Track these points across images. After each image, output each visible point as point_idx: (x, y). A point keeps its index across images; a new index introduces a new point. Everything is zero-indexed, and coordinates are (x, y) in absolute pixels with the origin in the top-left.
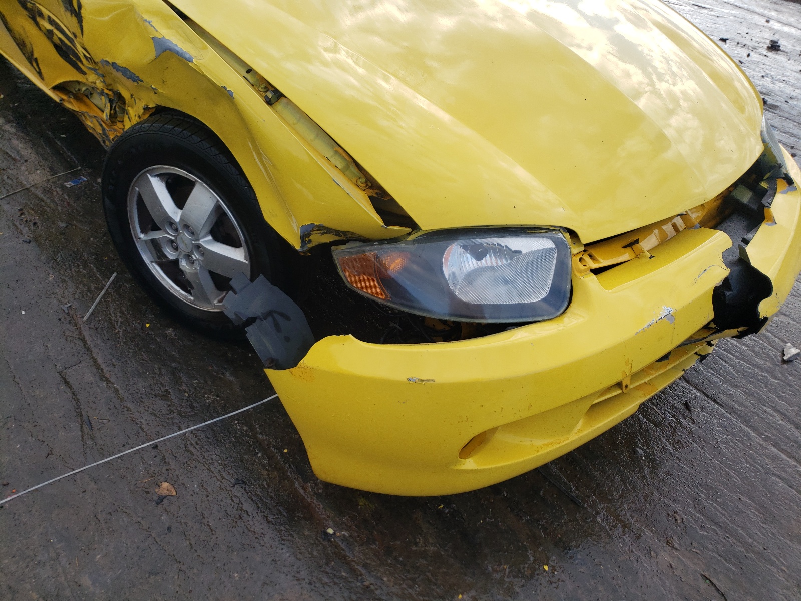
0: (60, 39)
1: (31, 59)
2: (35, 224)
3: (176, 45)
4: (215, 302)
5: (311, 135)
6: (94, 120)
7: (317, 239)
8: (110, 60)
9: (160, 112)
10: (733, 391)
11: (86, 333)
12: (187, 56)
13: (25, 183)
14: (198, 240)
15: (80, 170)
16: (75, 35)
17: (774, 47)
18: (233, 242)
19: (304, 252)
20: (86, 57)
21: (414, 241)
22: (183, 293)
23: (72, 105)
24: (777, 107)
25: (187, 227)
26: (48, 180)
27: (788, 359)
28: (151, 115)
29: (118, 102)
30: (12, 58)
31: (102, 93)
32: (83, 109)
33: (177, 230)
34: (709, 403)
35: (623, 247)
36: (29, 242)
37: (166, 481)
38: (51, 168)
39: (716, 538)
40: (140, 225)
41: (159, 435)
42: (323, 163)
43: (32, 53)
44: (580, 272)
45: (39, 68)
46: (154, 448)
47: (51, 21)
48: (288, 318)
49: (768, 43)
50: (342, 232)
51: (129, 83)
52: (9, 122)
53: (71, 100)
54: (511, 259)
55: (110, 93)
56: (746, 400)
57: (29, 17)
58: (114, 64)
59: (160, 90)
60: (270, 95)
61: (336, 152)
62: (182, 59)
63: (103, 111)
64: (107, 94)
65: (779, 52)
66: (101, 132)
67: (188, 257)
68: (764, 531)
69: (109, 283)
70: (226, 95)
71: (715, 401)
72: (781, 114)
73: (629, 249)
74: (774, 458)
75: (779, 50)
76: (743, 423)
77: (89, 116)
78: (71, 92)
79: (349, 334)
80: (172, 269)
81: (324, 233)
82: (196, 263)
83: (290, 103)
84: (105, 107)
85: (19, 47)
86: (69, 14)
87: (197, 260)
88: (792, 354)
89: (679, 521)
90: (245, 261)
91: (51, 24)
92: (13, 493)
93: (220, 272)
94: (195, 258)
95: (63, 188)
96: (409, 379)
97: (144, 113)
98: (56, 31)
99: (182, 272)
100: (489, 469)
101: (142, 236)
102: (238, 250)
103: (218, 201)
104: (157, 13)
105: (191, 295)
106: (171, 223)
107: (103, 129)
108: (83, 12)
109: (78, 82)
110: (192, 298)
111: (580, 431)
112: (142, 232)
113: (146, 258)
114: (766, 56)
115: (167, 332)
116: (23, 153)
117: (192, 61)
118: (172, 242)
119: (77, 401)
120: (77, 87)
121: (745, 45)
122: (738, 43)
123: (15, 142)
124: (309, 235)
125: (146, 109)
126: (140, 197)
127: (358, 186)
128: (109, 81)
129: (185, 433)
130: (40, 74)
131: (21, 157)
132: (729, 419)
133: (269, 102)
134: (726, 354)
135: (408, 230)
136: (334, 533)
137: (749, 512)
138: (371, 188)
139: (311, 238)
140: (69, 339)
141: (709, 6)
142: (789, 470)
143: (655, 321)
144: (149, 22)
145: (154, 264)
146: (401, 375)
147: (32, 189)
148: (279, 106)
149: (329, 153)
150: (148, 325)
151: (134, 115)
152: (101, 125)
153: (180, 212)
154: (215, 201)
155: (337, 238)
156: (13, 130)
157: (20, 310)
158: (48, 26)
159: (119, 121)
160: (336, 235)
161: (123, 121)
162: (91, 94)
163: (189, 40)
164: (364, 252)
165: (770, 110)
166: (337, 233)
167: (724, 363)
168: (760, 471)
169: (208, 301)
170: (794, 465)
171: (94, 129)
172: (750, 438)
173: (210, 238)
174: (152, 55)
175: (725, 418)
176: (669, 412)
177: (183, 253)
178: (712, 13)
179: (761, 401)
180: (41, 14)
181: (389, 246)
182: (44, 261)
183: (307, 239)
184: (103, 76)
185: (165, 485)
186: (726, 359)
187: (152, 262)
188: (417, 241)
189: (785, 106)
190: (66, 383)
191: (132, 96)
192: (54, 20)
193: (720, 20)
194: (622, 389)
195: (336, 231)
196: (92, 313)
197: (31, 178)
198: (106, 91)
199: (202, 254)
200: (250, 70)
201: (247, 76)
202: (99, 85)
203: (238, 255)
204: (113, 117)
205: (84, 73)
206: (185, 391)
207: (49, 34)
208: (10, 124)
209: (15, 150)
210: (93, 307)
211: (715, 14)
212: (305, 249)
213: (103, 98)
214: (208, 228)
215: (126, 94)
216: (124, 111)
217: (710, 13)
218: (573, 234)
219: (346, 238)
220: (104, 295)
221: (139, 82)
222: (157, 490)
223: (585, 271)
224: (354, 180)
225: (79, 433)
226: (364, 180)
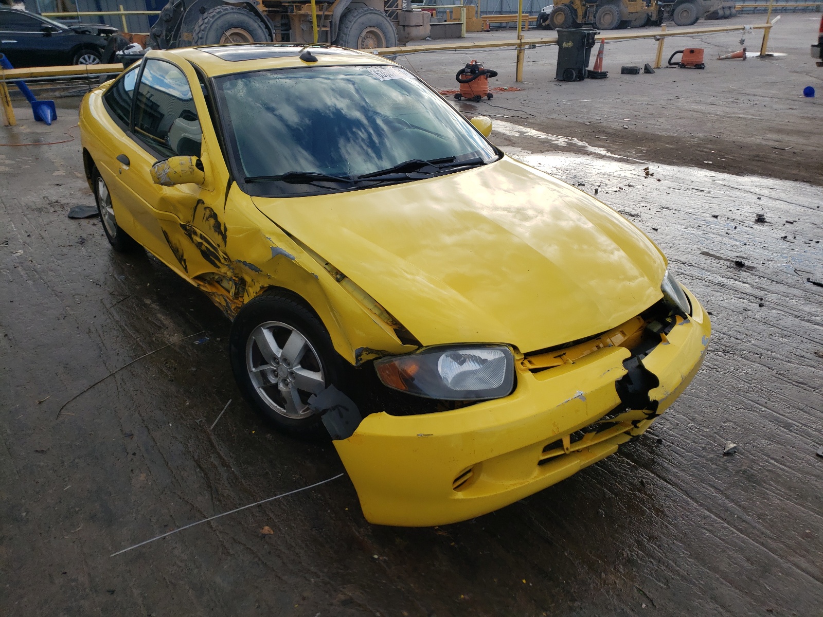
0: (207, 248)
1: (181, 259)
2: (175, 369)
3: (285, 251)
4: (301, 412)
5: (361, 297)
6: (221, 297)
7: (366, 357)
8: (242, 260)
9: (271, 288)
10: (680, 474)
11: (213, 437)
12: (291, 257)
13: (167, 342)
14: (292, 368)
15: (204, 332)
16: (219, 246)
17: (760, 220)
18: (315, 369)
19: (358, 367)
20: (225, 258)
21: (420, 353)
22: (279, 408)
23: (206, 288)
24: (754, 268)
25: (285, 360)
26: (183, 340)
27: (727, 451)
28: (264, 292)
29: (241, 284)
30: (163, 259)
31: (231, 279)
32: (214, 290)
33: (278, 363)
34: (661, 482)
35: (554, 357)
36: (172, 381)
37: (267, 525)
38: (184, 332)
39: (652, 566)
40: (253, 362)
41: (262, 499)
42: (368, 312)
43: (182, 256)
44: (522, 370)
45: (186, 266)
46: (258, 506)
47: (202, 237)
48: (347, 410)
49: (755, 218)
50: (379, 351)
51: (253, 273)
52: (154, 302)
53: (206, 285)
54: (482, 365)
55: (236, 279)
56: (689, 479)
57: (186, 234)
58: (245, 263)
59: (273, 276)
60: (339, 277)
61: (376, 306)
62: (288, 259)
63: (229, 292)
64: (234, 280)
65: (765, 224)
66: (225, 305)
67: (284, 381)
68: (689, 563)
69: (226, 406)
70: (314, 278)
71: (665, 480)
72: (756, 273)
73: (559, 359)
74: (705, 517)
75: (765, 222)
76: (685, 495)
77: (218, 295)
78: (206, 280)
79: (382, 411)
80: (273, 391)
81: (369, 353)
82: (290, 384)
83: (350, 281)
84: (231, 288)
85: (174, 253)
86: (217, 234)
87: (291, 382)
88: (730, 448)
89: (625, 556)
90: (322, 381)
91: (202, 239)
92: (171, 531)
93: (305, 389)
94: (289, 381)
95: (193, 345)
96: (418, 435)
97: (260, 291)
98: (204, 243)
99: (279, 392)
100: (474, 499)
101: (254, 370)
102: (317, 373)
103: (306, 341)
104: (273, 234)
105: (285, 409)
106: (275, 358)
107: (227, 303)
108: (228, 233)
109: (213, 273)
110: (285, 411)
111: (535, 477)
112: (254, 367)
113: (255, 384)
114: (751, 227)
115: (267, 436)
116: (165, 323)
117: (294, 260)
118: (274, 371)
119: (208, 478)
120: (212, 277)
121: (734, 220)
122: (728, 218)
123: (159, 315)
124: (360, 355)
125: (262, 288)
126: (255, 343)
127: (388, 324)
128: (236, 271)
129: (279, 498)
130: (186, 269)
131: (164, 325)
132: (675, 492)
133: (338, 281)
134: (679, 449)
135: (416, 347)
136: (378, 558)
137: (680, 551)
138: (395, 324)
139: (362, 357)
140: (201, 441)
141: (707, 189)
142: (716, 525)
143: (570, 399)
144: (269, 239)
145: (260, 389)
146: (413, 433)
147: (172, 346)
148: (344, 282)
149: (371, 307)
150: (253, 432)
151: (252, 293)
152: (226, 300)
153: (281, 351)
154: (304, 342)
155: (377, 356)
156: (158, 308)
157: (169, 423)
158: (199, 240)
159: (240, 297)
160: (376, 354)
161: (243, 297)
162: (222, 280)
163: (293, 248)
164: (392, 361)
165: (747, 270)
166: (377, 352)
167: (676, 455)
168: (692, 525)
169: (297, 412)
170: (720, 522)
171: (220, 303)
172: (688, 504)
173: (300, 366)
174: (270, 256)
175: (671, 491)
176: (628, 487)
177: (282, 378)
178: (709, 195)
179: (703, 481)
180: (195, 233)
181: (406, 357)
182: (183, 393)
183: (359, 358)
184: (233, 269)
185: (267, 528)
186: (678, 452)
187: (259, 388)
188: (422, 353)
189: (760, 267)
190: (200, 468)
191: (252, 280)
192: (204, 237)
193: (715, 201)
194: (564, 451)
195: (375, 350)
196: (216, 425)
197: (171, 339)
198: (234, 278)
199: (294, 378)
200: (327, 264)
201: (326, 267)
202: (229, 274)
203: (317, 377)
204: (237, 295)
205: (219, 267)
206: (278, 472)
207: (199, 245)
208: (155, 303)
209: (159, 321)
210: (217, 420)
211: (711, 196)
212: (359, 364)
213: (231, 282)
214: (298, 361)
215: (248, 279)
216: (244, 290)
217: (706, 195)
218: (515, 348)
219: (382, 354)
220: (224, 413)
221: (260, 272)
222: (261, 531)
223: (525, 370)
224: (386, 321)
225: (210, 497)
226: (391, 320)
